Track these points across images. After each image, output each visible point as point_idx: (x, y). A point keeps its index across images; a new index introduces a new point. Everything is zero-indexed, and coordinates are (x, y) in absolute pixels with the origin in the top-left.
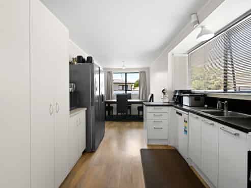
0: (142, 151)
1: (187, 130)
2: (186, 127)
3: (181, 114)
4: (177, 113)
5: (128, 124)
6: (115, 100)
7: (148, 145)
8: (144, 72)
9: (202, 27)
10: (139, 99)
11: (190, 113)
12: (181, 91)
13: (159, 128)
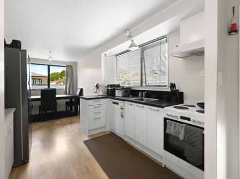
0: (85, 142)
1: (122, 115)
2: (122, 113)
3: (117, 104)
4: (114, 103)
5: (58, 122)
6: (40, 97)
7: (89, 136)
8: (71, 66)
9: (132, 41)
10: (66, 94)
11: (125, 102)
12: (114, 86)
13: (98, 118)
